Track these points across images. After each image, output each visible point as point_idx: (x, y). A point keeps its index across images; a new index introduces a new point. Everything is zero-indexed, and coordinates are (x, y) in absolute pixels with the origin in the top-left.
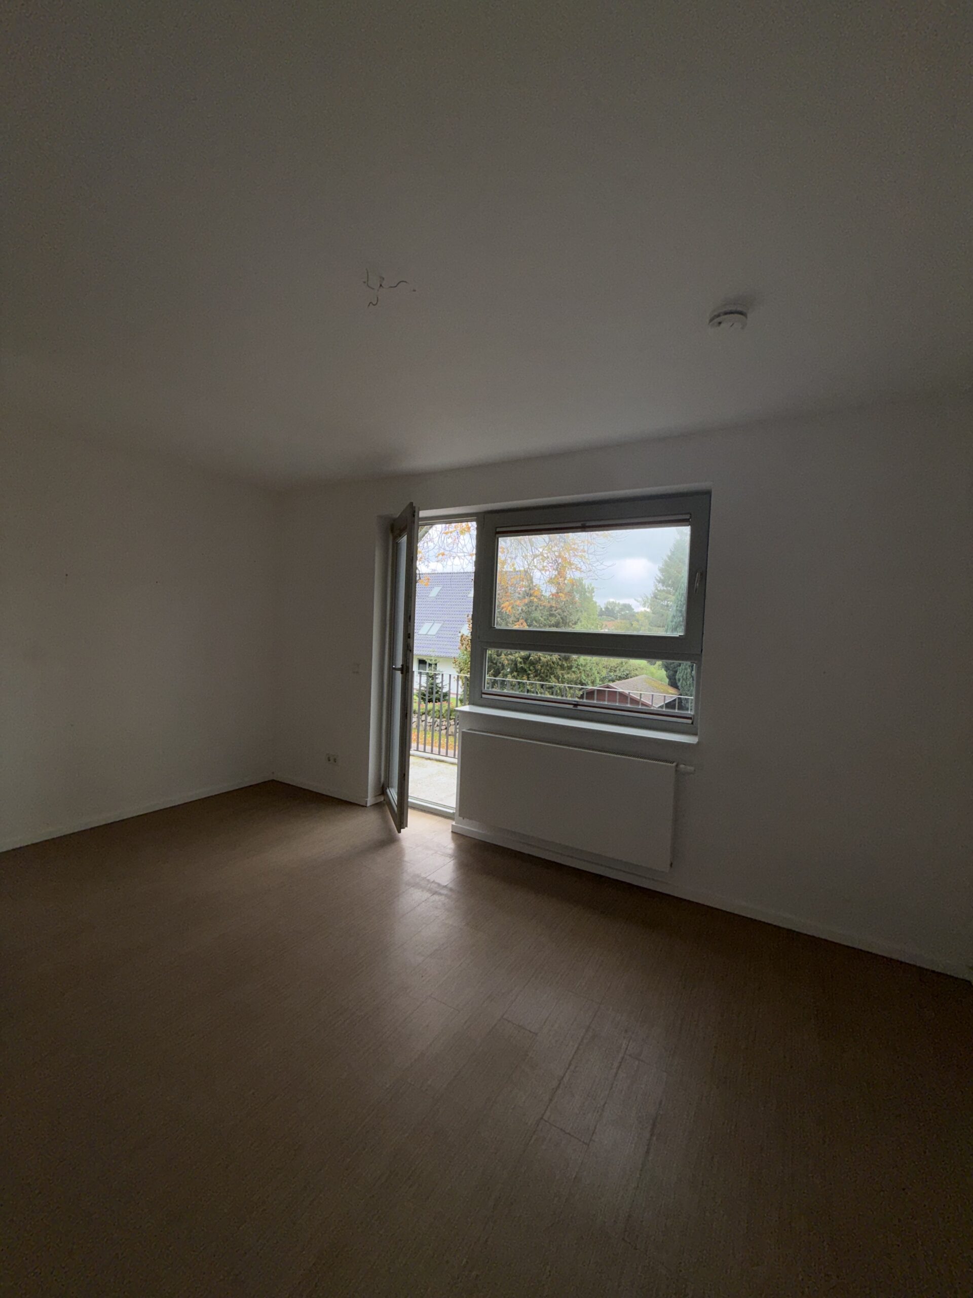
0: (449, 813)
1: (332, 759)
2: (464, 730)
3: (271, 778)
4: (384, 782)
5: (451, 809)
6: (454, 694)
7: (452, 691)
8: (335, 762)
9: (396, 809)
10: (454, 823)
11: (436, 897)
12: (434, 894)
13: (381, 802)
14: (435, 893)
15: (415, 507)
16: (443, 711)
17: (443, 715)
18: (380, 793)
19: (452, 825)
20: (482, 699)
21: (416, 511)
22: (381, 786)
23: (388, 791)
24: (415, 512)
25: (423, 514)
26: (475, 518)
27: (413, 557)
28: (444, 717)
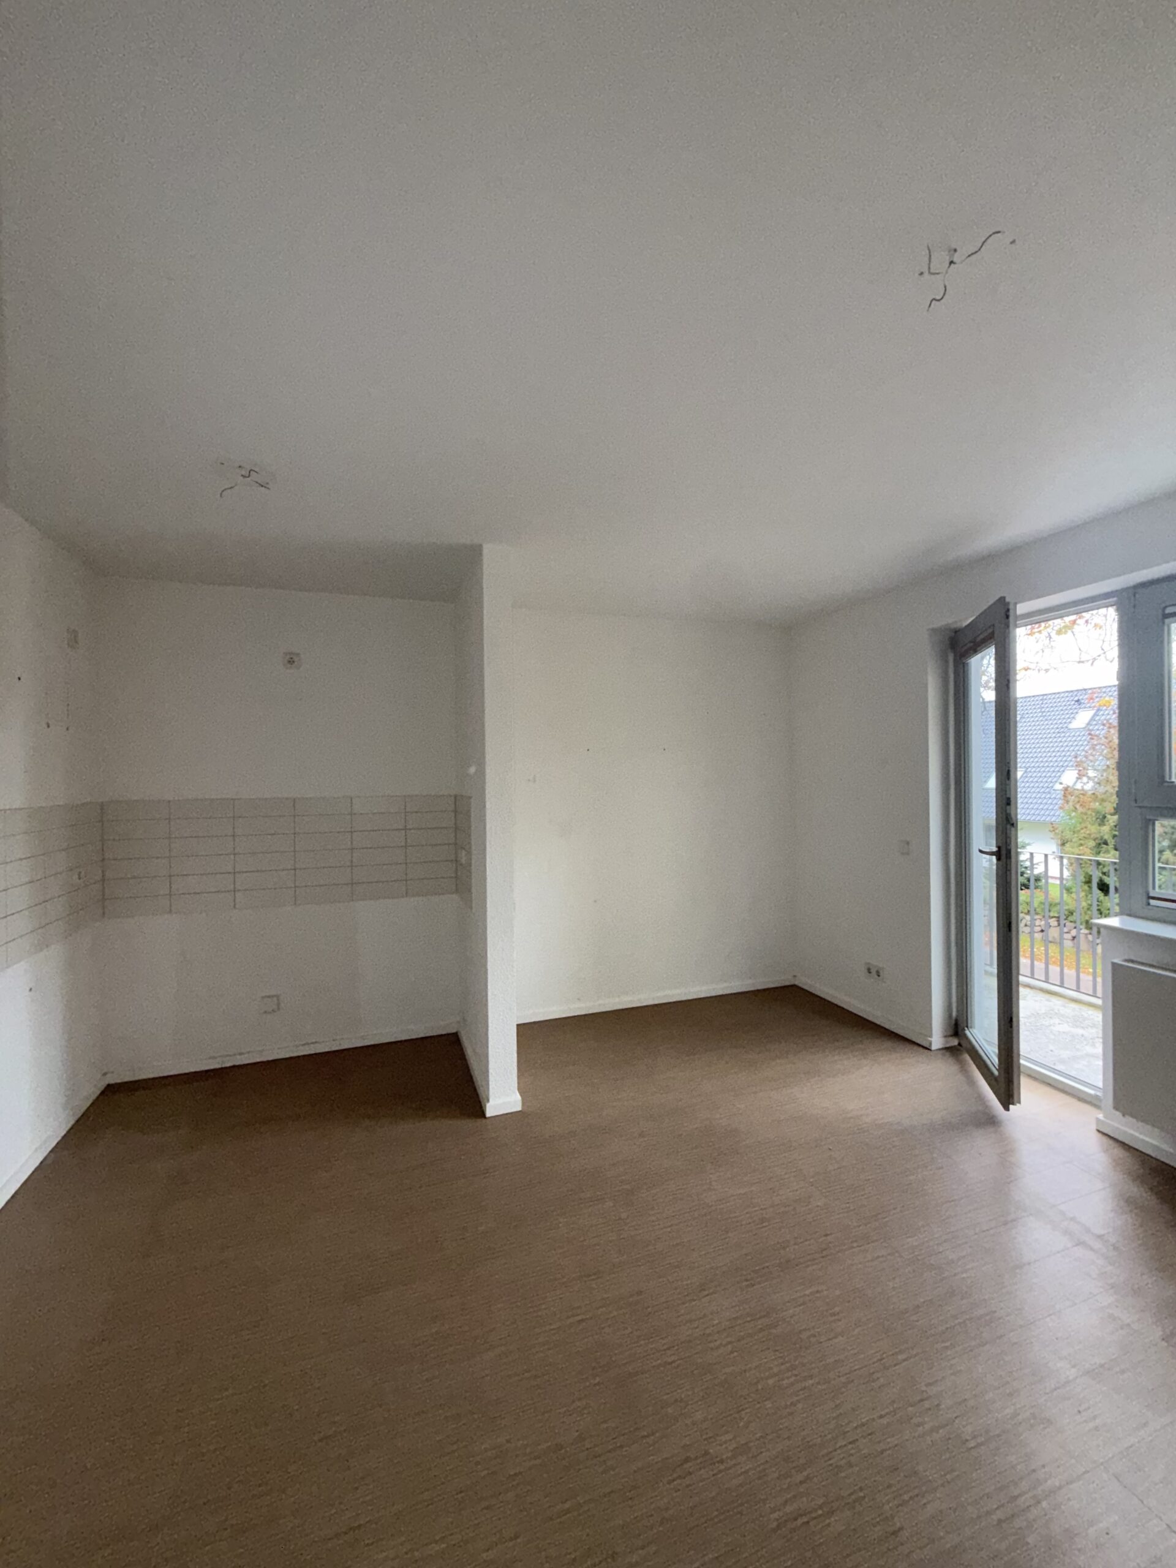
0: (1090, 1095)
1: (874, 971)
2: (1116, 961)
3: (792, 983)
4: (957, 1016)
5: (1093, 1089)
6: (1055, 878)
7: (1050, 874)
8: (879, 976)
9: (996, 1073)
10: (1101, 1116)
11: (1080, 1252)
12: (1077, 1245)
13: (955, 1046)
14: (1080, 1243)
15: (1008, 603)
16: (1036, 904)
17: (1035, 910)
18: (949, 1033)
19: (1098, 1120)
20: (1150, 907)
21: (1011, 607)
22: (953, 1022)
23: (967, 1032)
24: (1008, 610)
25: (1021, 608)
26: (1115, 599)
27: (1008, 681)
28: (1037, 914)
